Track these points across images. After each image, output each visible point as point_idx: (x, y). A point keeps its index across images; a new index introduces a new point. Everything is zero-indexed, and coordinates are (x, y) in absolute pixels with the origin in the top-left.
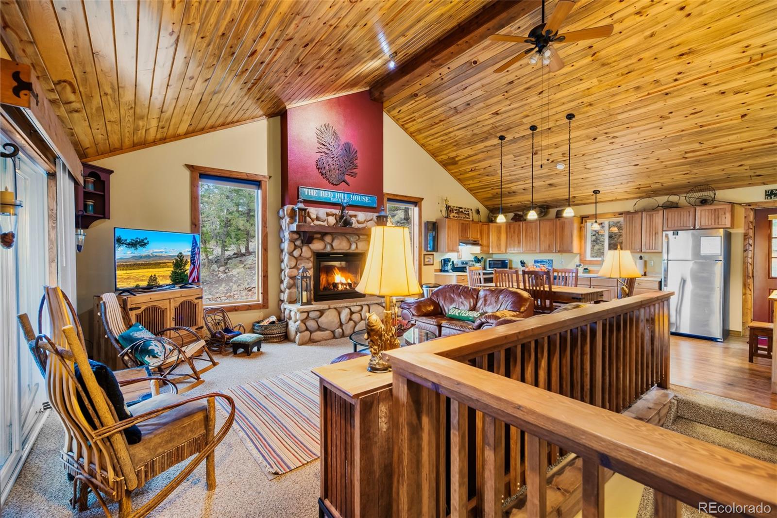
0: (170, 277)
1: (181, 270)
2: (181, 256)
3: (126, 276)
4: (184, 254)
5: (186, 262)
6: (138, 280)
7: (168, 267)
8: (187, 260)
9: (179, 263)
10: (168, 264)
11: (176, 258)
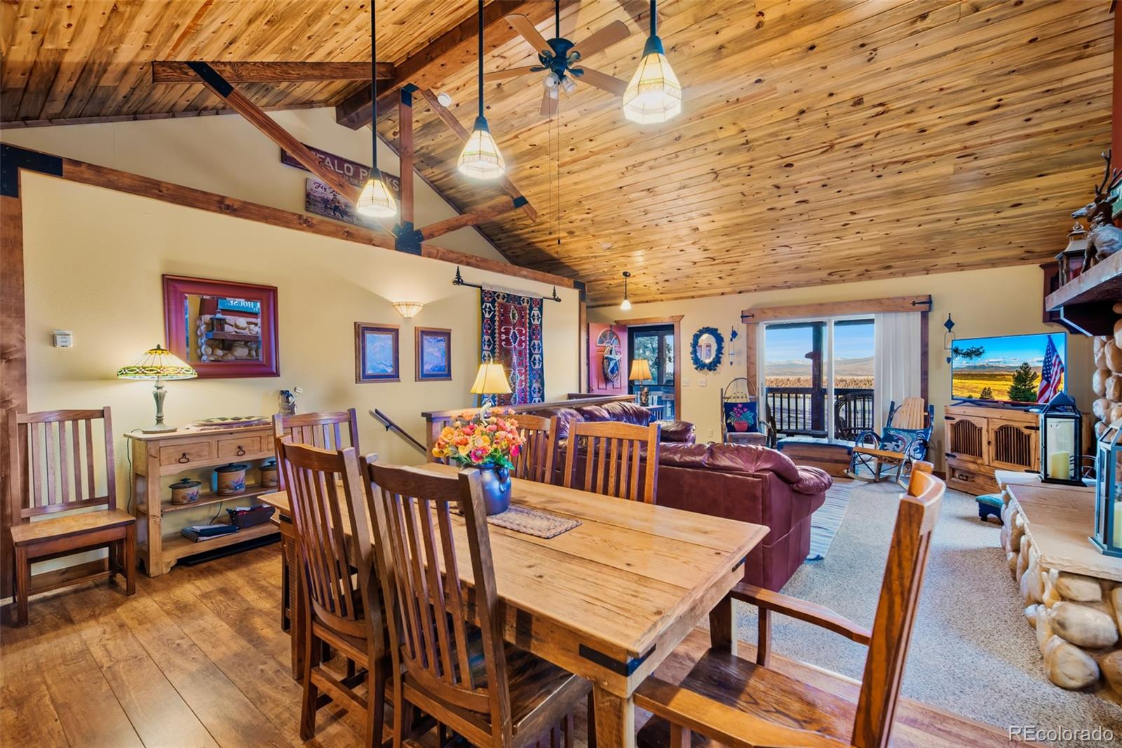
0: (1008, 392)
1: (1025, 386)
2: (1026, 367)
3: (960, 385)
4: (1031, 365)
5: (1035, 376)
6: (971, 391)
7: (1006, 381)
8: (1035, 373)
9: (1023, 376)
10: (1006, 377)
11: (1019, 369)
